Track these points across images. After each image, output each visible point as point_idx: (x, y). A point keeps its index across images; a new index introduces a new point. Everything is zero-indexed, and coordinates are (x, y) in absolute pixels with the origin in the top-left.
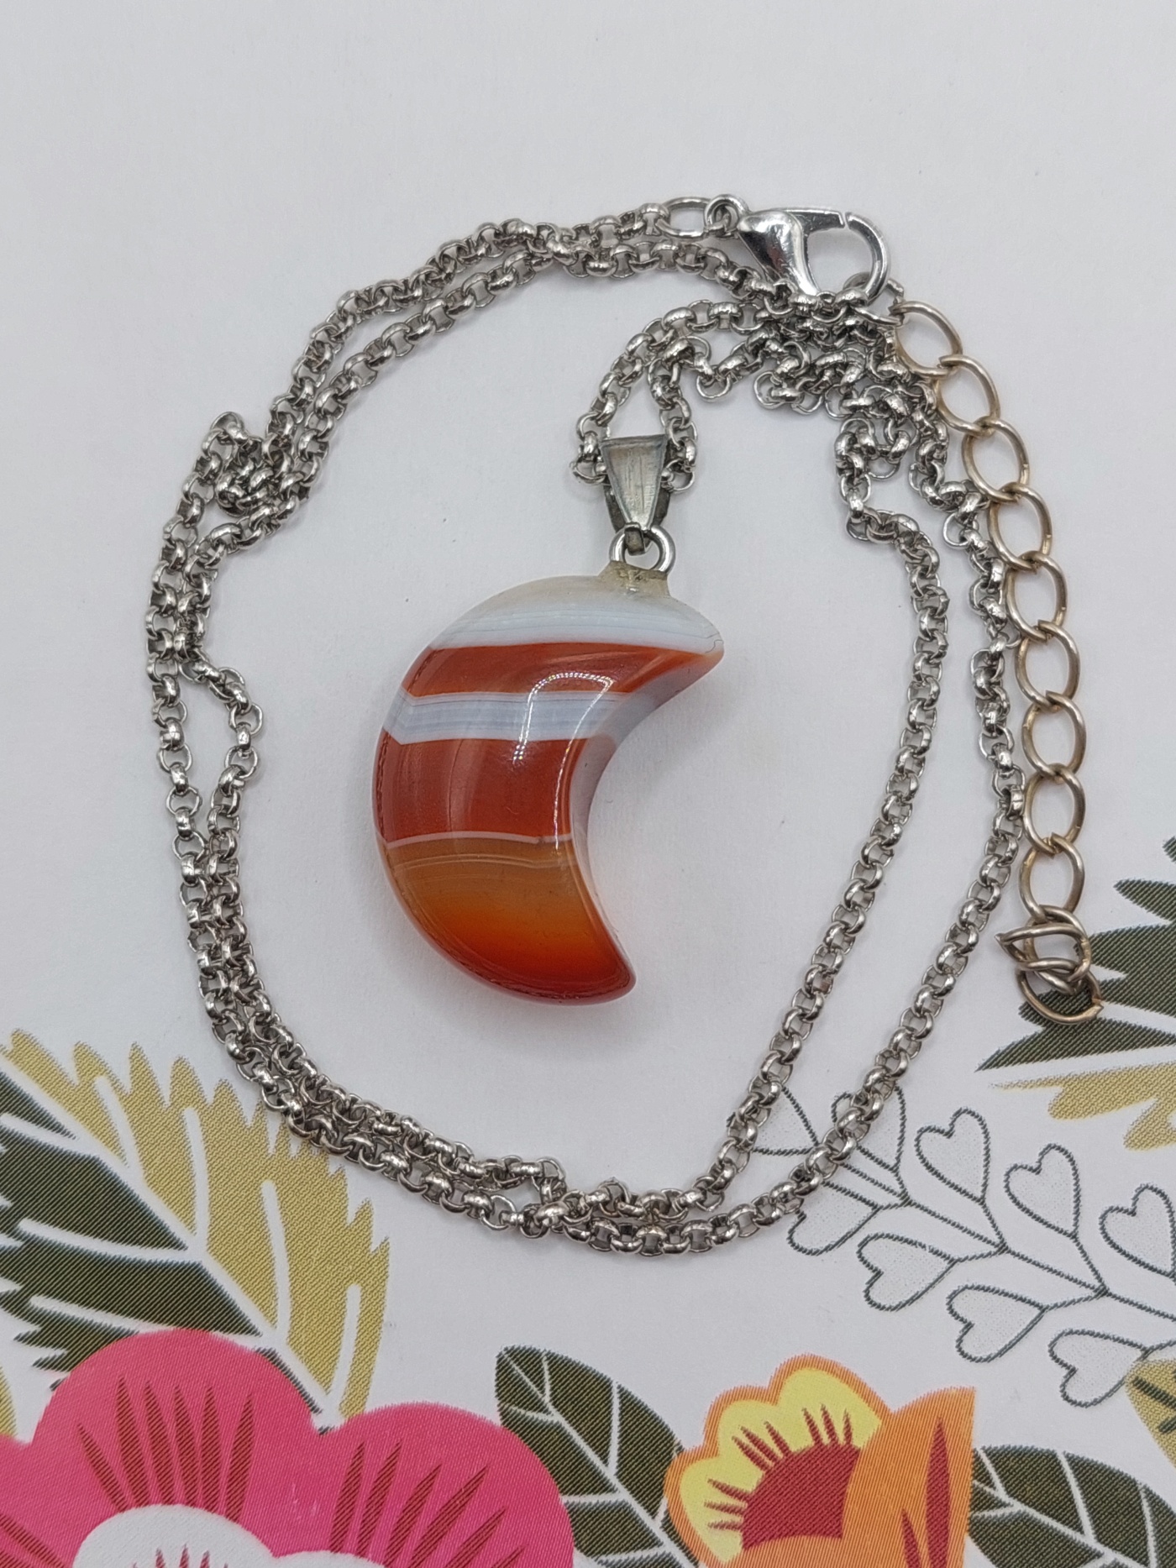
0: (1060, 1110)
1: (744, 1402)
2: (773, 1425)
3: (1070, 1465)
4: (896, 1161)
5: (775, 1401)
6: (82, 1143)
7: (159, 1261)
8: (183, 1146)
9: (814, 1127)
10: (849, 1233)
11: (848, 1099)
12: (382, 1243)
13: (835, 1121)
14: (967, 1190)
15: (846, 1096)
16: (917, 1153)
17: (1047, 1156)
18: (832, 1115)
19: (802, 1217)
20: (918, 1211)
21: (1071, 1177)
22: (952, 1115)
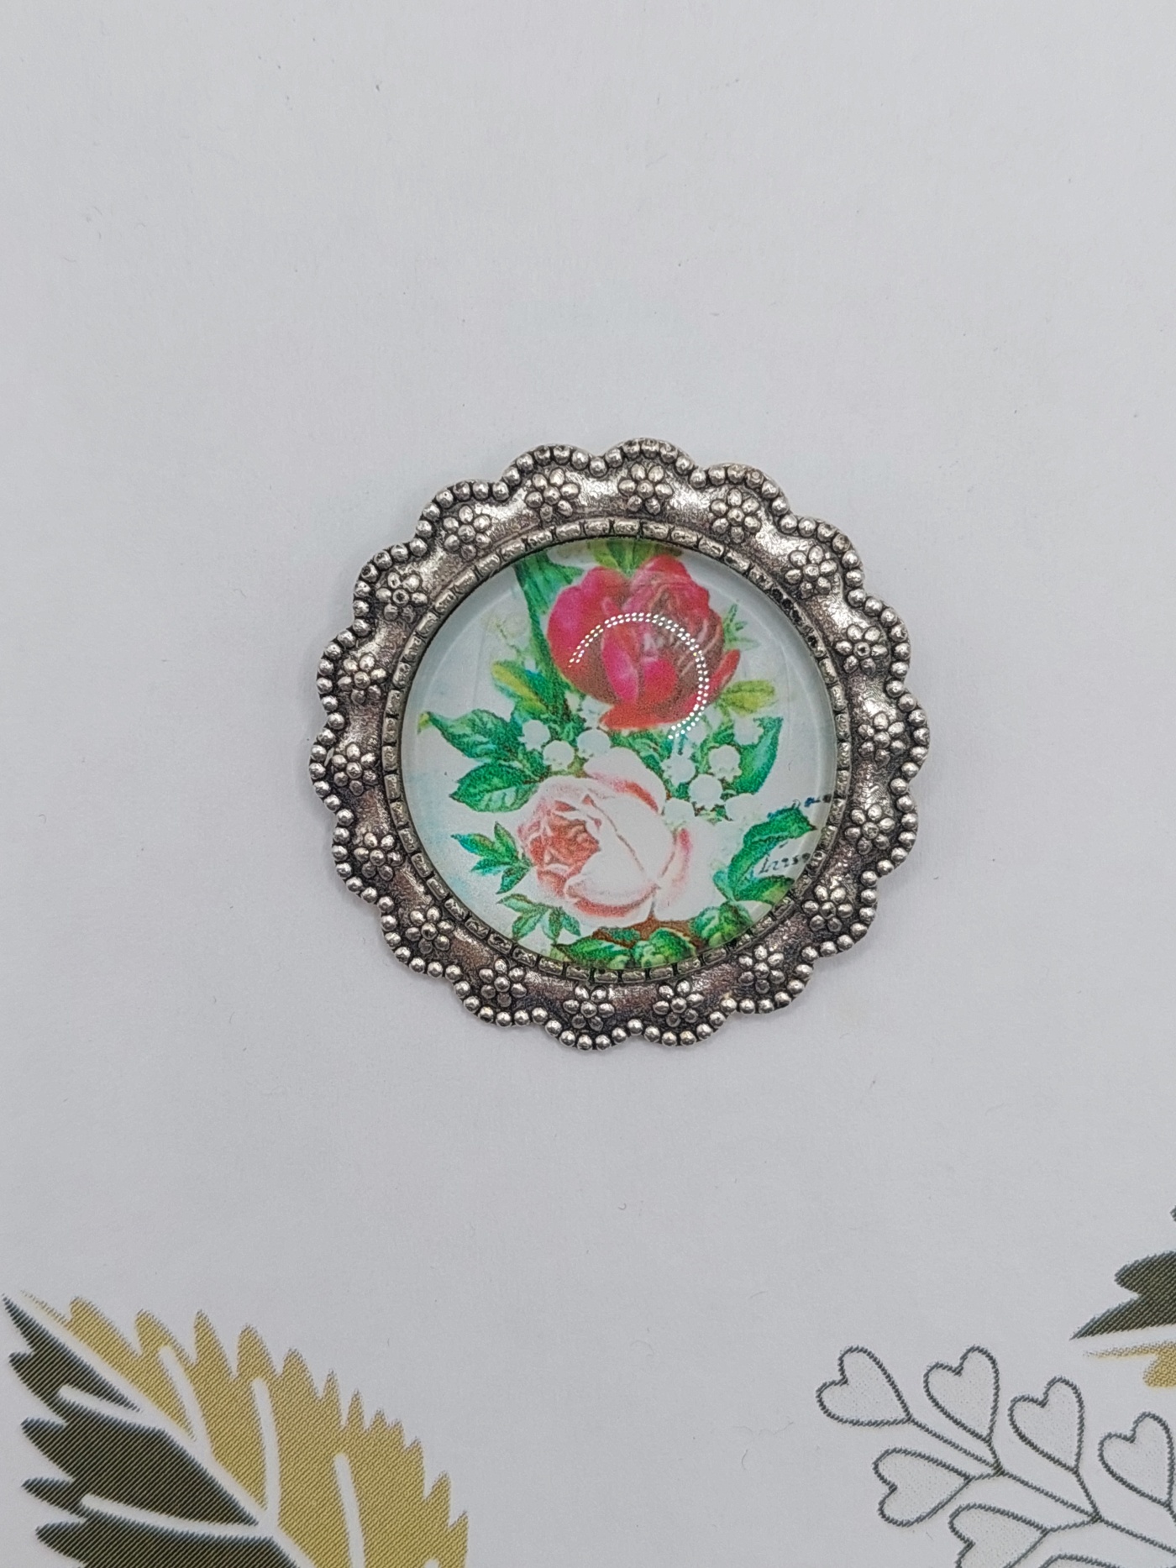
0: (1156, 1378)
4: (989, 1431)
6: (147, 1416)
7: (228, 1537)
8: (252, 1419)
9: (905, 1397)
10: (939, 1504)
11: (941, 1369)
12: (461, 1517)
13: (928, 1391)
14: (1061, 1460)
15: (938, 1366)
16: (1010, 1422)
17: (1140, 1425)
18: (924, 1385)
19: (893, 1489)
20: (1011, 1481)
21: (1167, 1445)
22: (1047, 1383)
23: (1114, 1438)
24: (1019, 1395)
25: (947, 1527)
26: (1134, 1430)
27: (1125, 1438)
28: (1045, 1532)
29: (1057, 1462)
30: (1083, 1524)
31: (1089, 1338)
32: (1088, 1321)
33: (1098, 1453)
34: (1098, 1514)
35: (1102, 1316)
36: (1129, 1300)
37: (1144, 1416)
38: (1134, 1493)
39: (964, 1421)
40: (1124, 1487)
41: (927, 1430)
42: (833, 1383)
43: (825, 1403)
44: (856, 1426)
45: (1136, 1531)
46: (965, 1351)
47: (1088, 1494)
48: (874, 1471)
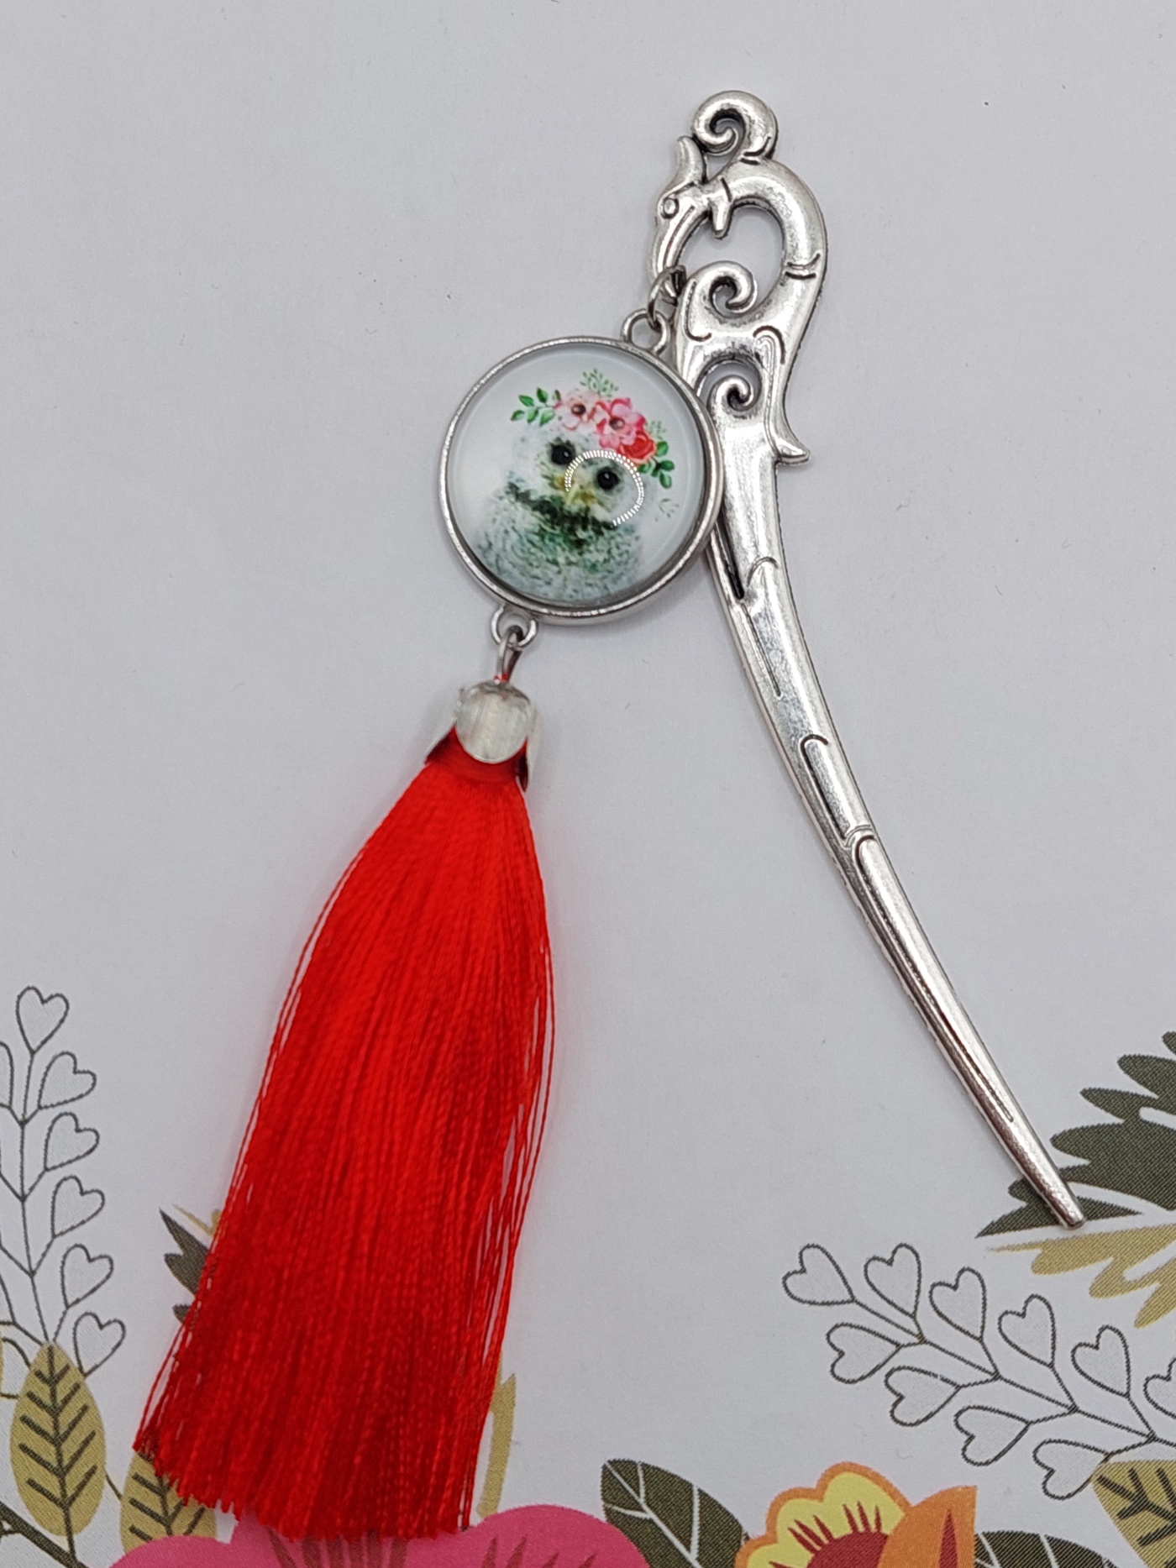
0: (1039, 1267)
1: (797, 1500)
2: (820, 1517)
3: (1050, 1545)
4: (914, 1309)
5: (821, 1499)
9: (851, 1284)
10: (878, 1366)
11: (876, 1263)
12: (510, 1378)
13: (867, 1278)
14: (971, 1332)
15: (875, 1258)
16: (928, 1302)
17: (1030, 1304)
18: (863, 1273)
19: (842, 1354)
20: (932, 1348)
21: (1049, 1320)
22: (957, 1272)
23: (1010, 1315)
24: (937, 1281)
25: (883, 1384)
26: (1025, 1308)
27: (1018, 1315)
28: (959, 1388)
29: (967, 1333)
30: (987, 1381)
31: (989, 1237)
32: (988, 1223)
33: (997, 1326)
34: (998, 1373)
35: (1000, 1219)
36: (1017, 1208)
37: (1032, 1297)
38: (1026, 1358)
39: (895, 1301)
40: (1018, 1353)
41: (867, 1309)
42: (795, 1272)
43: (790, 1288)
44: (813, 1307)
45: (1027, 1387)
46: (895, 1246)
47: (990, 1359)
48: (826, 1341)
